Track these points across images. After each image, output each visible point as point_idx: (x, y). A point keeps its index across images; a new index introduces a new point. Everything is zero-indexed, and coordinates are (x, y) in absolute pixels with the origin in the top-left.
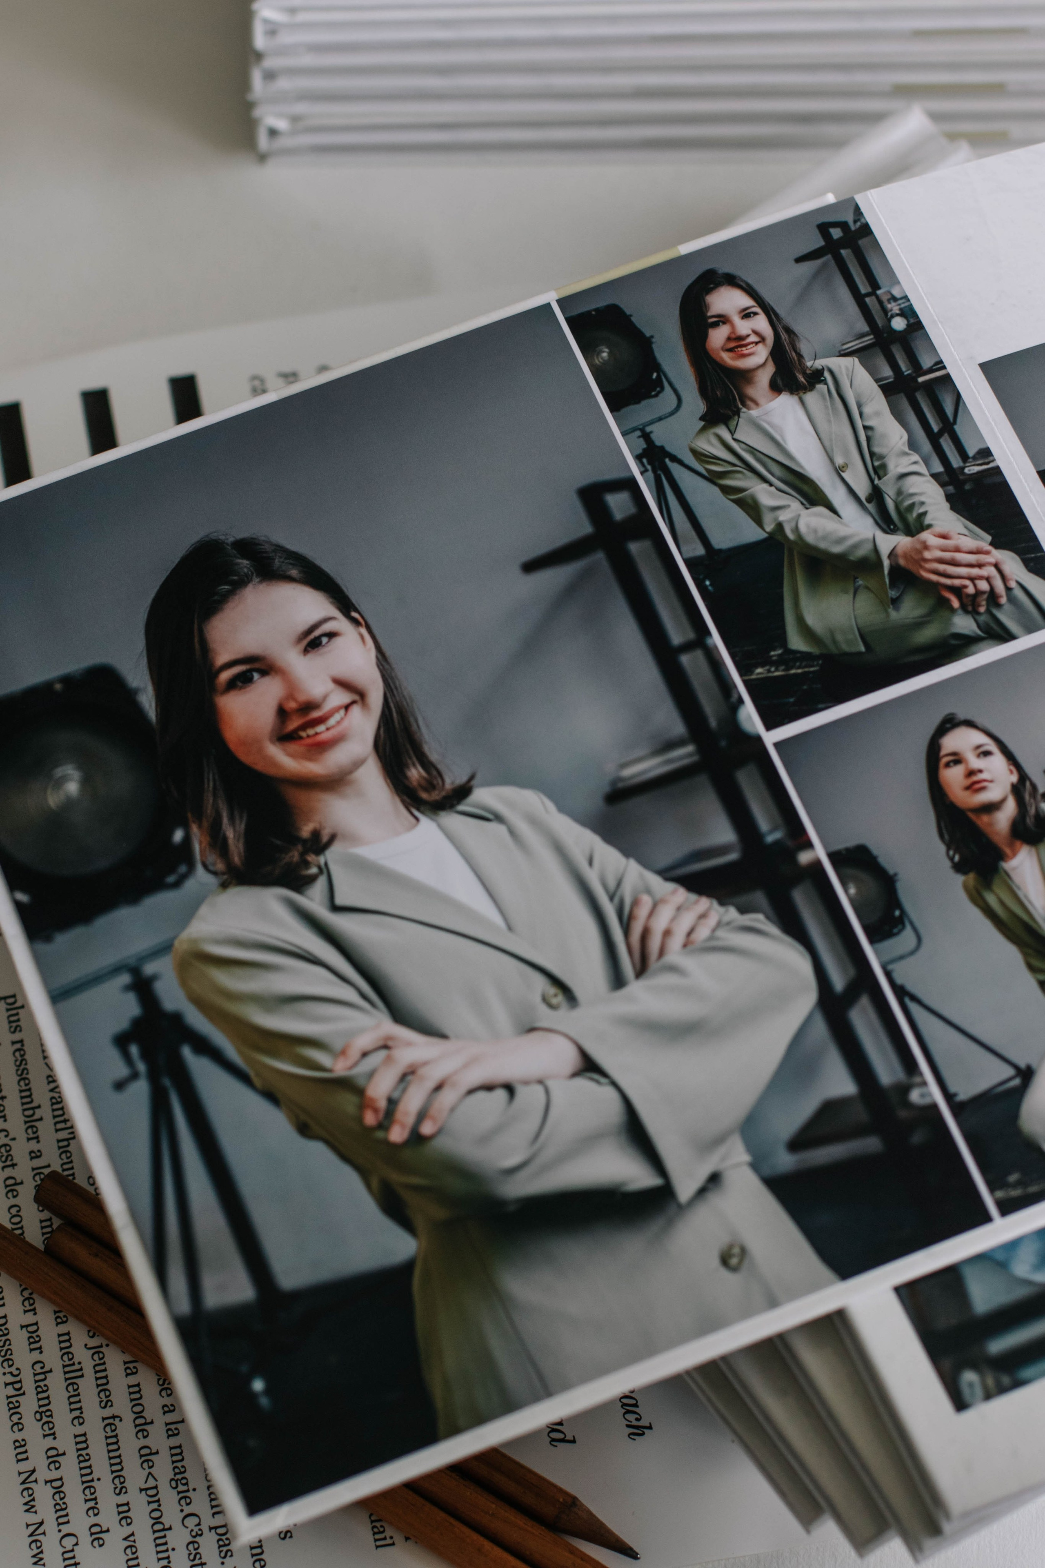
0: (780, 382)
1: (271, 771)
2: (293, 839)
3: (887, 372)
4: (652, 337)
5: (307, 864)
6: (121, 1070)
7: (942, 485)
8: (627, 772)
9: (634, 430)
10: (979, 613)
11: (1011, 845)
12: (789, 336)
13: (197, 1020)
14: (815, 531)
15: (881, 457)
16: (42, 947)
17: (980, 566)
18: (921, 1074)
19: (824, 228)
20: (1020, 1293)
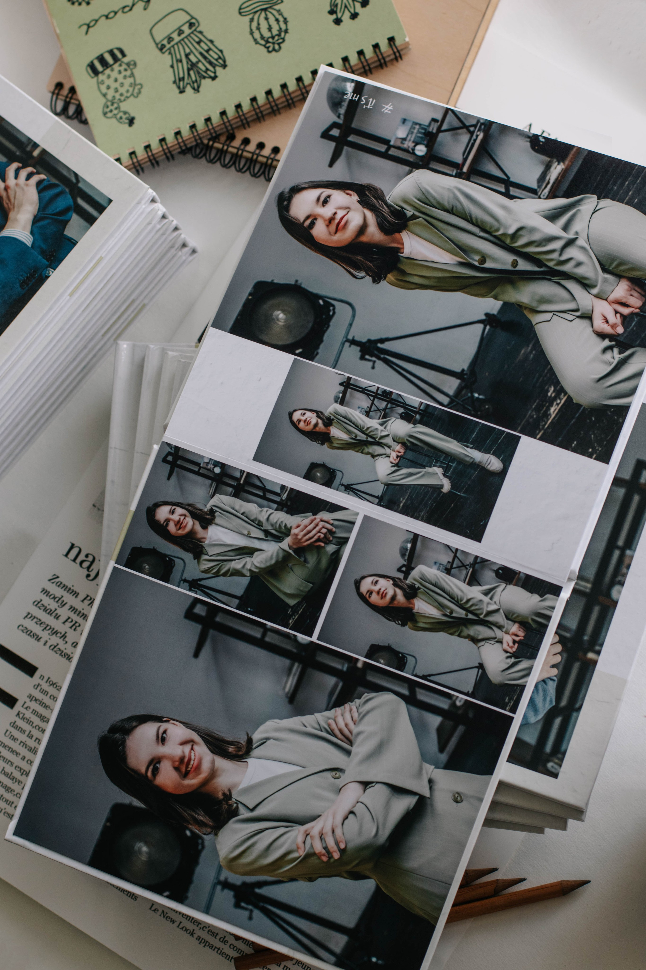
0: (204, 525)
1: (192, 789)
2: (220, 802)
3: (230, 490)
4: (154, 547)
5: (231, 805)
6: (247, 913)
7: (281, 510)
8: (287, 689)
9: (180, 583)
10: (332, 541)
11: (410, 603)
12: (191, 507)
14: (262, 562)
15: (256, 519)
16: (187, 902)
17: (317, 525)
18: (454, 695)
19: (165, 460)
20: (539, 727)
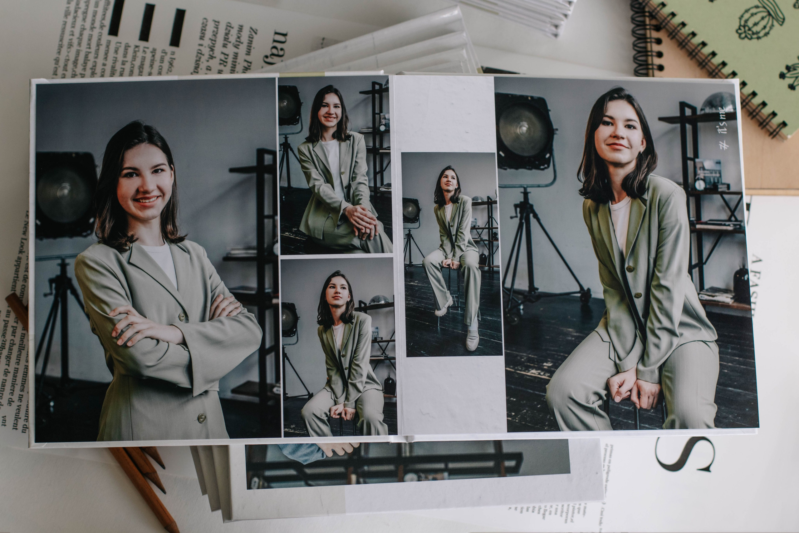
0: (336, 135)
1: (127, 210)
2: (125, 235)
3: (371, 144)
4: (303, 103)
5: (126, 245)
6: (48, 291)
7: (371, 191)
8: (233, 252)
9: (283, 134)
10: (362, 240)
11: (338, 321)
12: (346, 119)
13: (75, 283)
14: (324, 192)
15: (356, 174)
16: (38, 241)
17: (370, 224)
18: (280, 384)
19: (374, 84)
20: (282, 459)
